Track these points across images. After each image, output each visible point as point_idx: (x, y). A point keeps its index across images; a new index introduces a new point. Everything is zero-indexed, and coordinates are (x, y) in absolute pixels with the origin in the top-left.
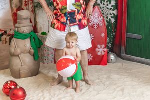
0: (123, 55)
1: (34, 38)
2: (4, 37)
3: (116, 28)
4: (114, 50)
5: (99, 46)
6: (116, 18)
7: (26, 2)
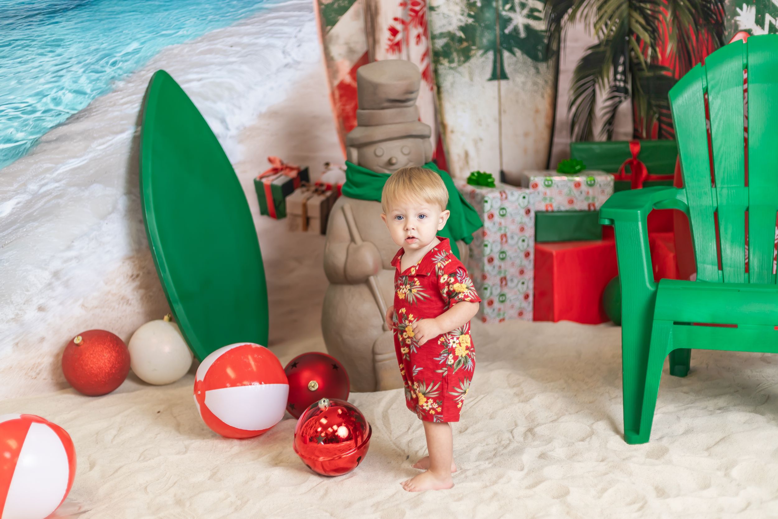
2: (296, 198)
7: (394, 32)
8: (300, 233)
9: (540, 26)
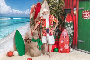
1: (39, 41)
3: (73, 37)
4: (73, 47)
5: (66, 45)
6: (73, 33)
8: (28, 44)
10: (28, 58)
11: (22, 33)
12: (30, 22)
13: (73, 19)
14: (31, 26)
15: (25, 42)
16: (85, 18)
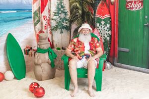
0: (116, 63)
1: (51, 52)
2: (30, 52)
3: (110, 44)
6: (111, 36)
7: (45, 26)
8: (31, 57)
9: (68, 25)
10: (32, 84)
11: (18, 38)
12: (33, 19)
13: (109, 11)
14: (35, 25)
15: (24, 55)
16: (131, 8)
